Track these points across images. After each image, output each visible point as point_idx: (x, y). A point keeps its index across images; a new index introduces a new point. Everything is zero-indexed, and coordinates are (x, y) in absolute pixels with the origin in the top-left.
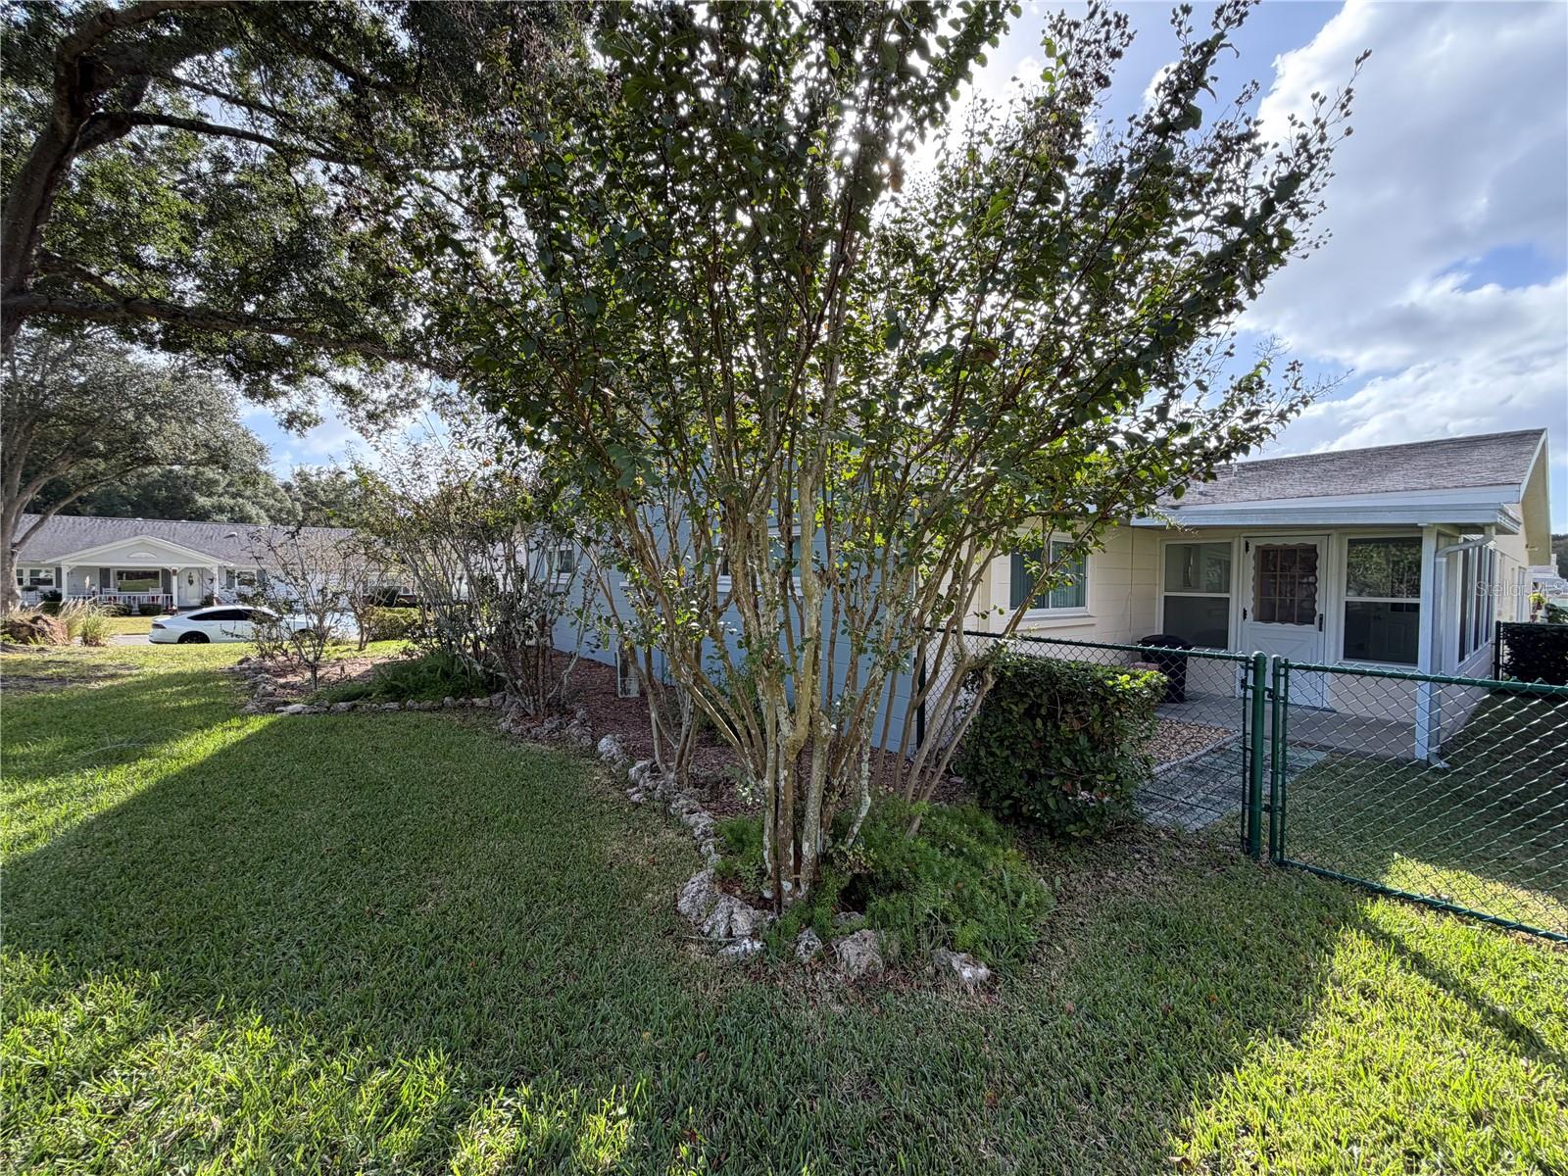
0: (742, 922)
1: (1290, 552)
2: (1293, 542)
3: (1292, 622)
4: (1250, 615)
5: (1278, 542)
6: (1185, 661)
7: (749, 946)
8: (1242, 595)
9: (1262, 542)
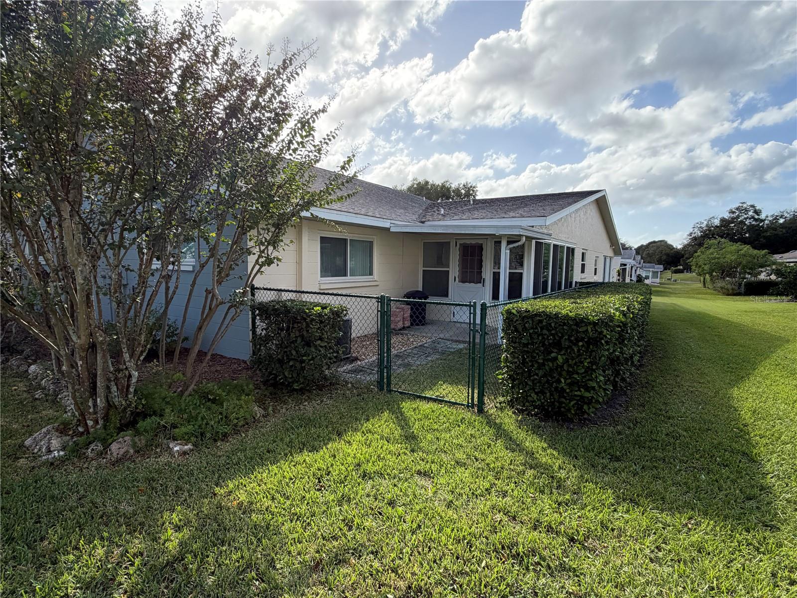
0: (55, 443)
1: (473, 247)
2: (473, 242)
3: (474, 282)
4: (457, 279)
5: (468, 242)
6: (425, 306)
7: (56, 455)
8: (454, 271)
9: (462, 242)
